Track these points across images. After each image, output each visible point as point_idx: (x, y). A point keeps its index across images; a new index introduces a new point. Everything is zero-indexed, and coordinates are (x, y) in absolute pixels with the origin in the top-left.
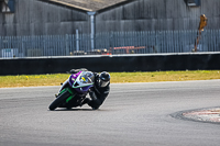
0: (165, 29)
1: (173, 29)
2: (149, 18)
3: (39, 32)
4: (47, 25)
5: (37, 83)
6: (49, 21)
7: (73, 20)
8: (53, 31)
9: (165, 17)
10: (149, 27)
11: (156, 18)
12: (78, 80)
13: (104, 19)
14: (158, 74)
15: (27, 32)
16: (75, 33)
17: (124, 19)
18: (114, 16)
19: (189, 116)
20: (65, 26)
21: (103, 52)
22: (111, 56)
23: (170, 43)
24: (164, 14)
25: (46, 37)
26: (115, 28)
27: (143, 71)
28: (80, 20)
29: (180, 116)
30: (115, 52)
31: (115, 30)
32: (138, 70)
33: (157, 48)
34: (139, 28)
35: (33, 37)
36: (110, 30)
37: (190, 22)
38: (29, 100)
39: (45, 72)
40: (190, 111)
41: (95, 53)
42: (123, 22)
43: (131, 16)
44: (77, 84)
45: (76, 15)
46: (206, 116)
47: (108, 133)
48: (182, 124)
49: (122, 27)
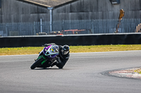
0: (97, 18)
1: (103, 18)
2: (87, 12)
3: (17, 20)
4: (22, 16)
5: (16, 53)
6: (23, 13)
7: (38, 13)
8: (26, 20)
9: (98, 11)
10: (87, 17)
11: (92, 11)
12: (49, 50)
13: (58, 12)
14: (93, 47)
15: (9, 20)
16: (39, 21)
17: (71, 12)
18: (65, 10)
19: (113, 74)
20: (34, 17)
21: (58, 33)
22: (63, 35)
23: (100, 27)
24: (97, 9)
25: (21, 24)
26: (66, 18)
27: (83, 45)
28: (43, 13)
29: (107, 74)
30: (65, 33)
31: (65, 19)
32: (80, 45)
33: (92, 30)
34: (80, 18)
35: (13, 23)
36: (62, 19)
37: (114, 14)
38: (10, 63)
39: (20, 46)
40: (113, 71)
41: (53, 34)
42: (70, 14)
43: (76, 10)
44: (48, 53)
45: (41, 9)
46: (123, 74)
47: (61, 84)
48: (108, 79)
49: (70, 17)
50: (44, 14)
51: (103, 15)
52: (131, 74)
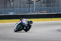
0: (55, 6)
1: (57, 6)
2: (51, 3)
3: (20, 7)
4: (22, 5)
6: (23, 4)
7: (29, 4)
8: (24, 7)
9: (55, 3)
10: (51, 6)
11: (53, 3)
13: (38, 3)
14: (53, 19)
18: (41, 3)
20: (27, 6)
21: (38, 13)
22: (40, 14)
23: (56, 10)
25: (22, 9)
27: (49, 18)
29: (59, 31)
31: (41, 7)
33: (53, 11)
34: (48, 6)
35: (18, 8)
36: (40, 7)
42: (43, 4)
43: (46, 3)
47: (39, 35)
49: (43, 6)
50: (32, 4)
51: (57, 5)
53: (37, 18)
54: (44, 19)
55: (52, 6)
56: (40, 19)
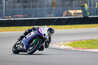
0: (36, 7)
1: (40, 7)
11: (33, 2)
13: (9, 3)
17: (18, 3)
18: (14, 2)
21: (9, 18)
22: (12, 19)
31: (14, 8)
34: (25, 7)
36: (12, 8)
41: (5, 18)
43: (22, 1)
46: (54, 46)
49: (17, 6)
52: (59, 46)
53: (8, 26)
54: (18, 27)
55: (32, 7)
56: (12, 27)
